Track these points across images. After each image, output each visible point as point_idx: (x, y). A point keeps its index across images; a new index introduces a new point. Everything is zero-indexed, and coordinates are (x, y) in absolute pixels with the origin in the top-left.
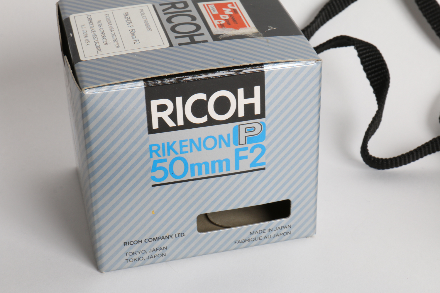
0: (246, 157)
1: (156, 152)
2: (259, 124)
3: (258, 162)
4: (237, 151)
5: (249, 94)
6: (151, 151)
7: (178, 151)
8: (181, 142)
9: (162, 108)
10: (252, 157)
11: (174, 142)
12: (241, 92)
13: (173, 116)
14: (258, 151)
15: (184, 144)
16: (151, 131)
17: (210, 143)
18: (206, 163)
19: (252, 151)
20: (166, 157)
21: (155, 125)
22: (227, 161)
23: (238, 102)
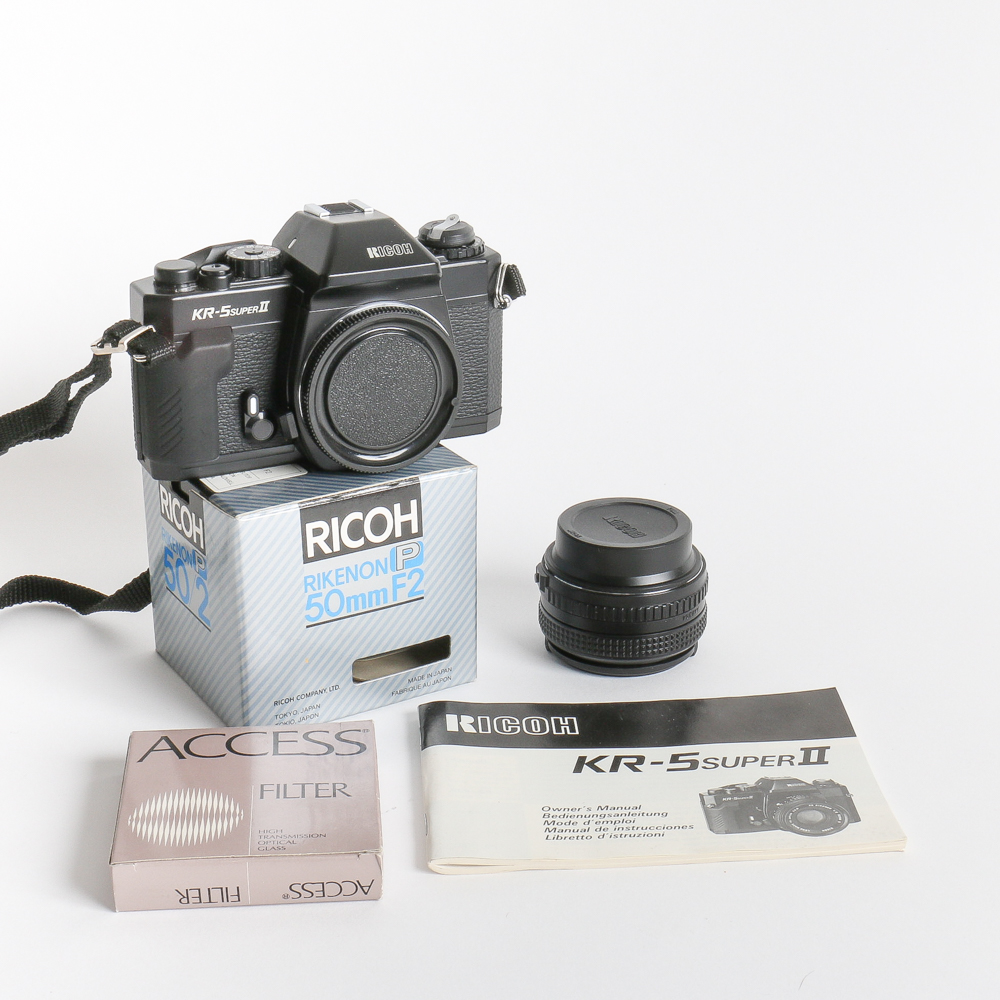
0: (403, 585)
1: (311, 584)
2: (416, 544)
3: (417, 590)
4: (395, 578)
5: (406, 510)
6: (306, 585)
7: (334, 582)
8: (337, 570)
9: (317, 532)
10: (410, 584)
11: (330, 572)
12: (397, 507)
13: (329, 541)
14: (416, 576)
15: (340, 573)
16: (307, 560)
17: (367, 570)
18: (363, 595)
19: (409, 578)
20: (322, 590)
21: (311, 554)
22: (385, 590)
23: (395, 519)
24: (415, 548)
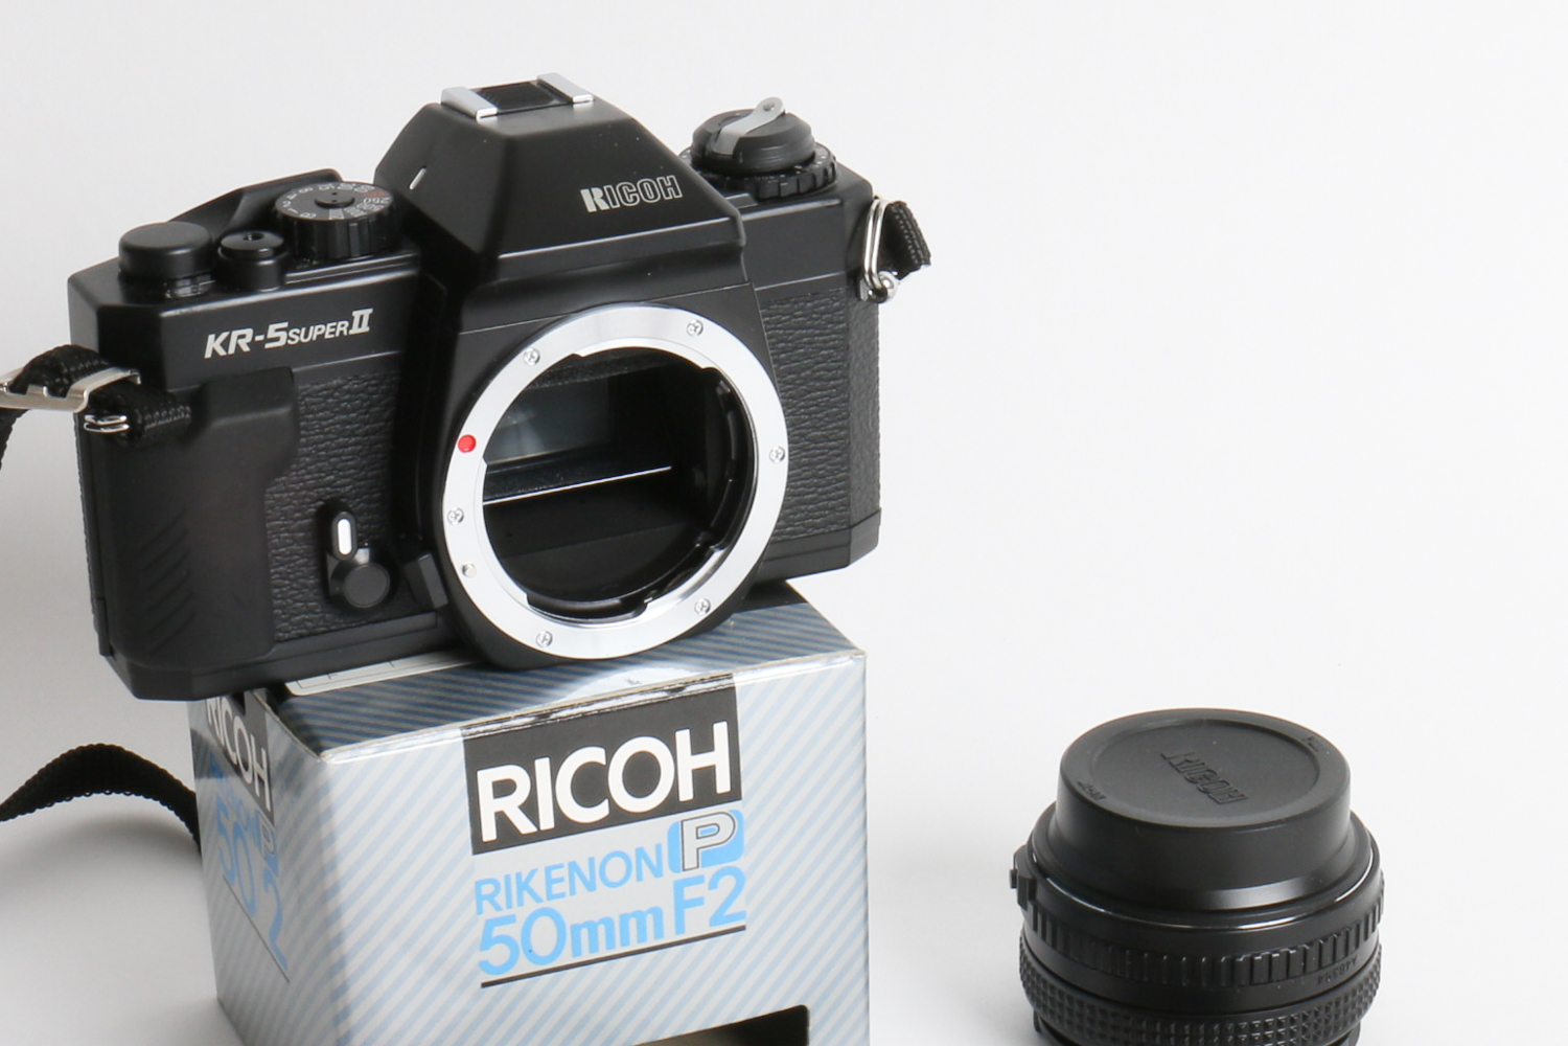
0: (698, 901)
1: (491, 898)
2: (727, 817)
3: (729, 911)
4: (679, 887)
5: (702, 744)
6: (480, 898)
7: (542, 893)
8: (548, 870)
9: (504, 788)
10: (714, 899)
11: (533, 873)
12: (683, 738)
14: (727, 883)
15: (555, 874)
16: (480, 846)
17: (616, 869)
18: (607, 922)
19: (713, 885)
20: (515, 910)
21: (489, 833)
22: (657, 912)
23: (678, 763)
24: (726, 825)
